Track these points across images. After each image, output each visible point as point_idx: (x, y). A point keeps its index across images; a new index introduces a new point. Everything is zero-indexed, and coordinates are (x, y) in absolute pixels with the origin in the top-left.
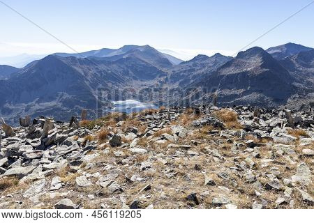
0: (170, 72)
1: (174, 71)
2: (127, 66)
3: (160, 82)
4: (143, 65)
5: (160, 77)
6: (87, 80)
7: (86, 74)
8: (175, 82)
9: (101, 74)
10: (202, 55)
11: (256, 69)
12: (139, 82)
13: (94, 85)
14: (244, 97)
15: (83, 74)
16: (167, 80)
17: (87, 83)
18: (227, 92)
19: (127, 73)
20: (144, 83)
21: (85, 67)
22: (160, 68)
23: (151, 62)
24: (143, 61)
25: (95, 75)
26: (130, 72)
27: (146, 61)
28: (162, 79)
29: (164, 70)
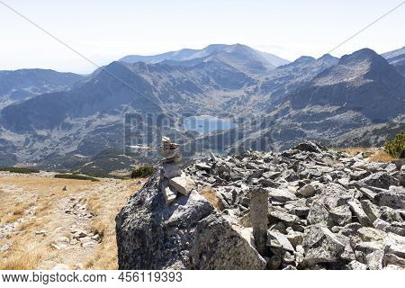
0: (262, 80)
1: (267, 79)
2: (208, 72)
3: (247, 92)
5: (248, 85)
6: (156, 91)
7: (155, 83)
8: (267, 92)
9: (175, 83)
10: (306, 57)
11: (357, 79)
12: (222, 93)
13: (164, 98)
14: (337, 117)
15: (152, 83)
17: (156, 95)
18: (318, 109)
19: (207, 81)
20: (227, 94)
21: (155, 74)
22: (249, 75)
23: (239, 66)
24: (229, 66)
25: (167, 85)
26: (212, 80)
27: (233, 65)
28: (251, 89)
29: (254, 77)
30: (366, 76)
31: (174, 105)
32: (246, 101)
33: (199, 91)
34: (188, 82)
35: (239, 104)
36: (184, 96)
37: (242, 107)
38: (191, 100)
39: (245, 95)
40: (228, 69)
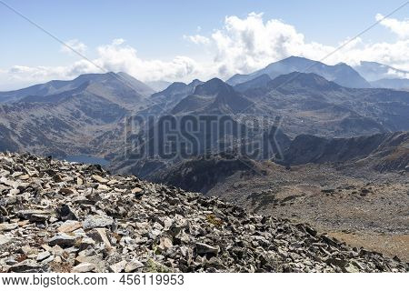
0: (137, 109)
1: (141, 108)
2: (77, 106)
4: (100, 103)
5: (122, 117)
7: (13, 126)
9: (38, 123)
12: (95, 128)
13: (26, 141)
15: (9, 127)
20: (100, 128)
22: (123, 105)
23: (111, 97)
24: (101, 98)
26: (83, 114)
27: (104, 96)
28: (125, 120)
29: (128, 107)
30: (213, 105)
31: (37, 147)
32: (120, 134)
33: (71, 129)
34: (55, 120)
35: (112, 137)
36: (50, 136)
37: (116, 140)
38: (59, 139)
39: (119, 127)
40: (100, 101)
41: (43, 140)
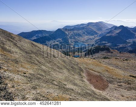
0: (100, 33)
1: (102, 33)
3: (95, 37)
4: (91, 31)
6: (68, 36)
7: (69, 34)
9: (74, 34)
13: (71, 38)
14: (107, 44)
15: (68, 34)
16: (97, 36)
17: (68, 37)
19: (84, 33)
20: (89, 37)
21: (70, 31)
24: (91, 29)
25: (72, 34)
26: (86, 33)
27: (93, 29)
28: (96, 36)
29: (98, 32)
30: (117, 34)
31: (73, 40)
32: (94, 39)
33: (82, 36)
34: (78, 34)
35: (91, 40)
36: (76, 37)
37: (92, 41)
38: (78, 38)
39: (94, 37)
40: (91, 30)
41: (74, 38)
